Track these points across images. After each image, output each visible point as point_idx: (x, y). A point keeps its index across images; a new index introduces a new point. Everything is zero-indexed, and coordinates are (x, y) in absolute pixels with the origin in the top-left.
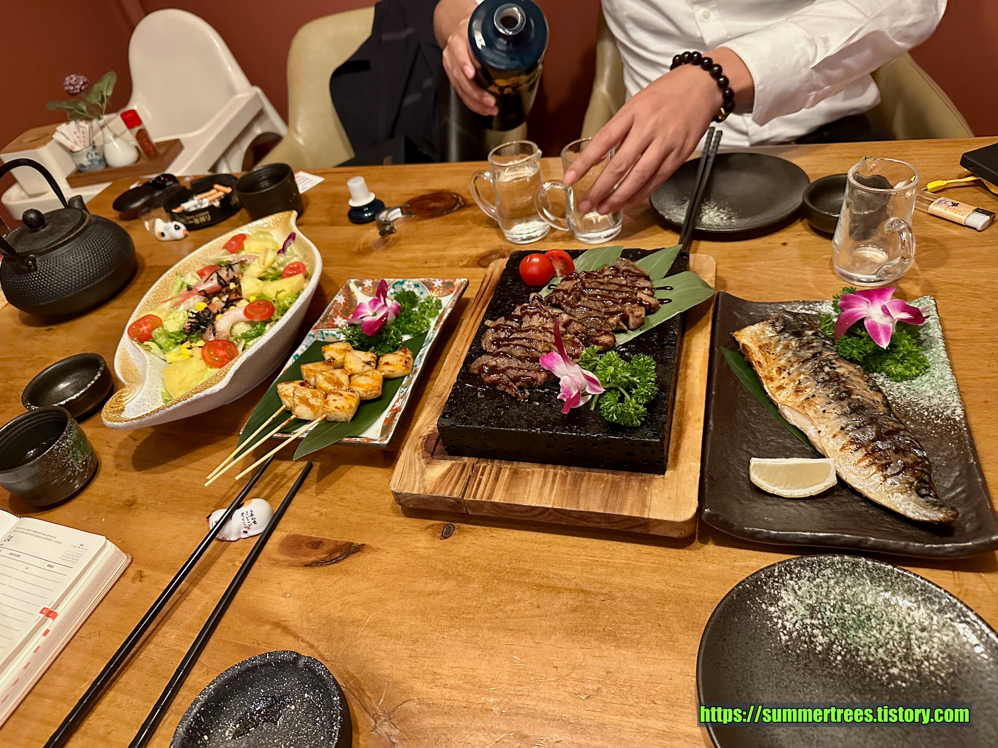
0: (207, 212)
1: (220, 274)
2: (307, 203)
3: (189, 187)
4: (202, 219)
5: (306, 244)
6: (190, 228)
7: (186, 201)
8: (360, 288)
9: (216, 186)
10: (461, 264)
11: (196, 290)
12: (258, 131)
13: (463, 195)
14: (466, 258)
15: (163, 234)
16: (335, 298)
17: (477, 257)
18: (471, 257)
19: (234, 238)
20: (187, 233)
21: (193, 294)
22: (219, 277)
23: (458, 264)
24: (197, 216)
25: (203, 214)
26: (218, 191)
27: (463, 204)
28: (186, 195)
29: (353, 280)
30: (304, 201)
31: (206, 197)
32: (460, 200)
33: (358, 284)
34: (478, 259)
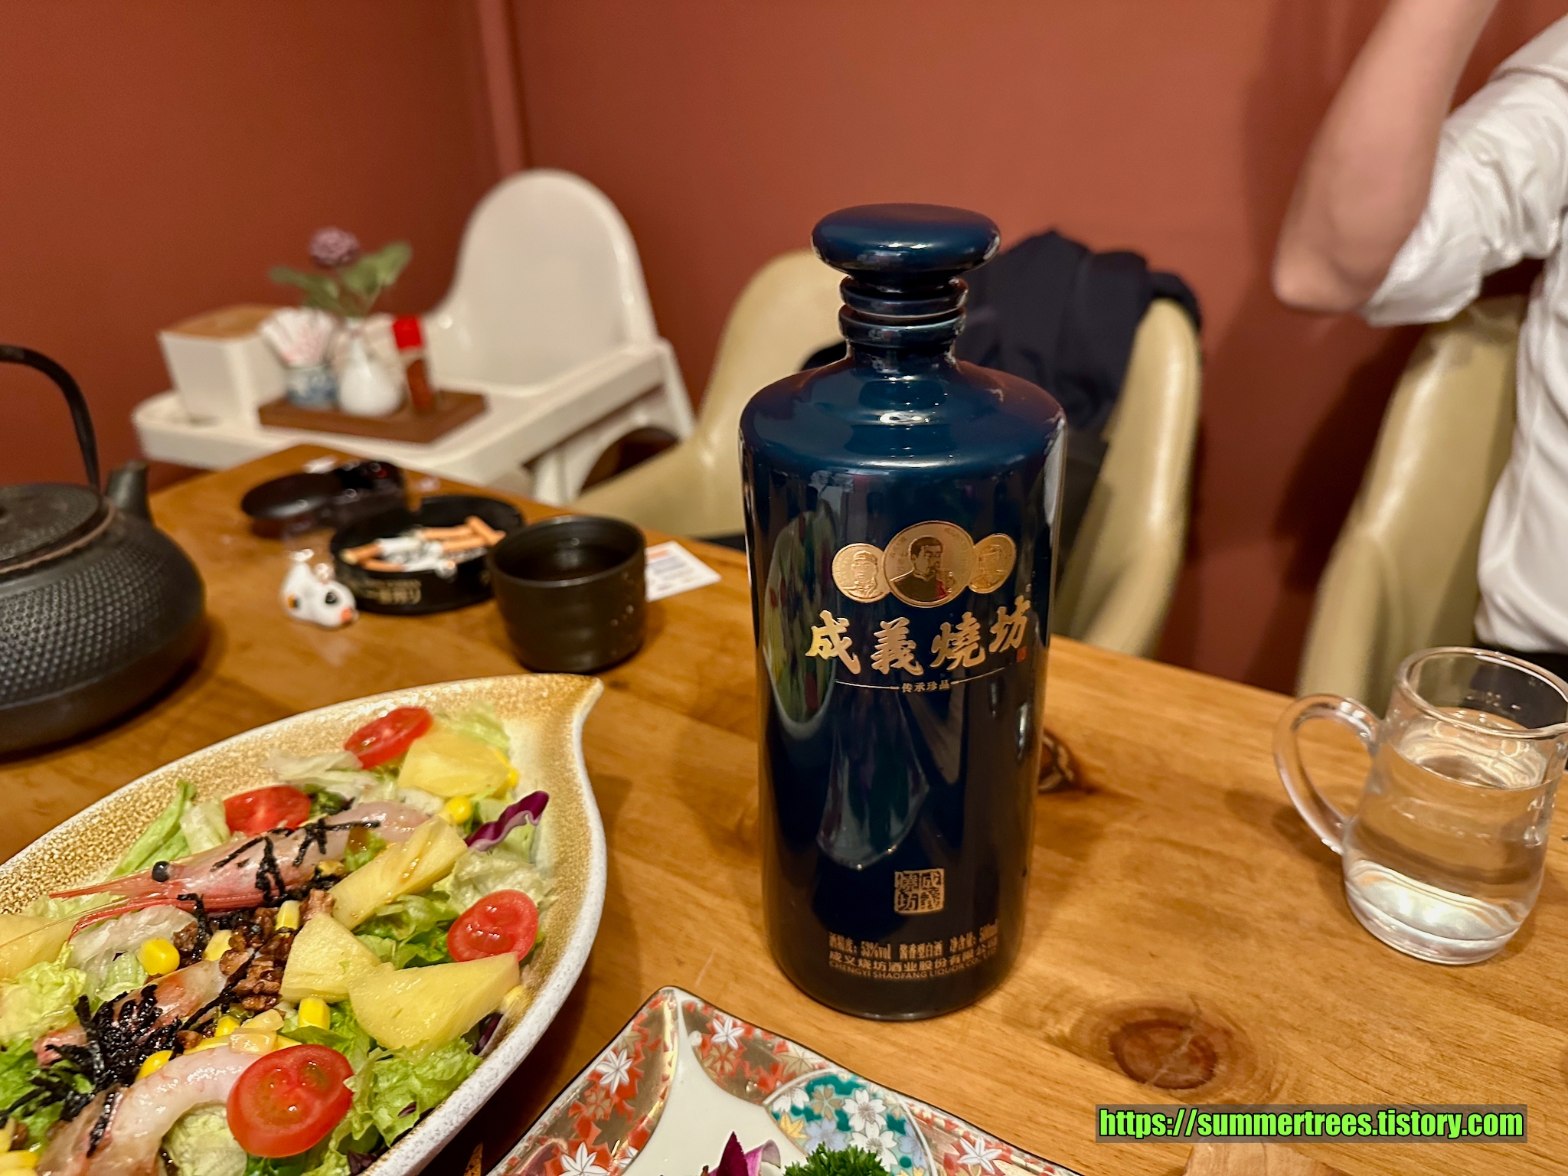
0: (416, 584)
1: (276, 854)
2: (658, 631)
3: (415, 506)
4: (401, 594)
5: (581, 821)
6: (364, 605)
7: (392, 533)
8: (697, 1038)
9: (475, 523)
10: (1054, 1029)
11: (179, 885)
12: (640, 418)
13: (1071, 745)
14: (1072, 1006)
15: (295, 604)
16: (597, 1066)
17: (1112, 1015)
18: (1090, 1010)
19: (399, 717)
20: (356, 616)
21: (162, 900)
22: (269, 860)
23: (1042, 1024)
24: (390, 584)
25: (405, 584)
26: (475, 534)
27: (1070, 775)
28: (398, 523)
29: (681, 998)
30: (651, 622)
31: (440, 540)
32: (1063, 761)
33: (696, 1021)
34: (1114, 1028)
